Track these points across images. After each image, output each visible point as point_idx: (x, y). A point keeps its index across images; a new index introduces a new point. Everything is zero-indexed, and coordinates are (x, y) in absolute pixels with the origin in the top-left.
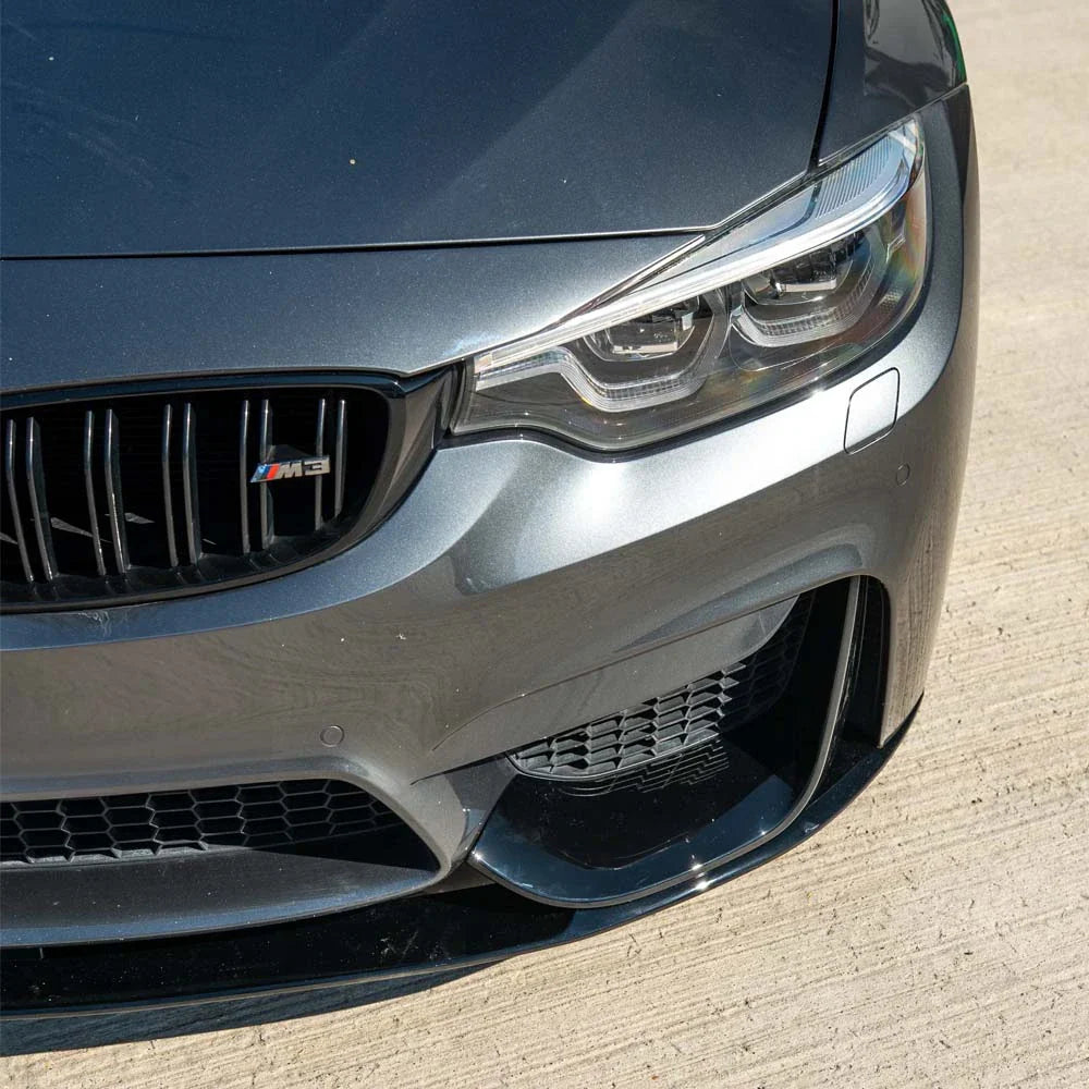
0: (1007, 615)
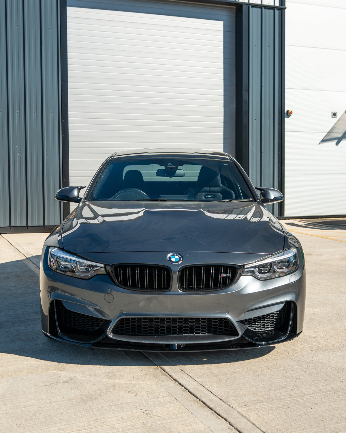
0: (315, 337)
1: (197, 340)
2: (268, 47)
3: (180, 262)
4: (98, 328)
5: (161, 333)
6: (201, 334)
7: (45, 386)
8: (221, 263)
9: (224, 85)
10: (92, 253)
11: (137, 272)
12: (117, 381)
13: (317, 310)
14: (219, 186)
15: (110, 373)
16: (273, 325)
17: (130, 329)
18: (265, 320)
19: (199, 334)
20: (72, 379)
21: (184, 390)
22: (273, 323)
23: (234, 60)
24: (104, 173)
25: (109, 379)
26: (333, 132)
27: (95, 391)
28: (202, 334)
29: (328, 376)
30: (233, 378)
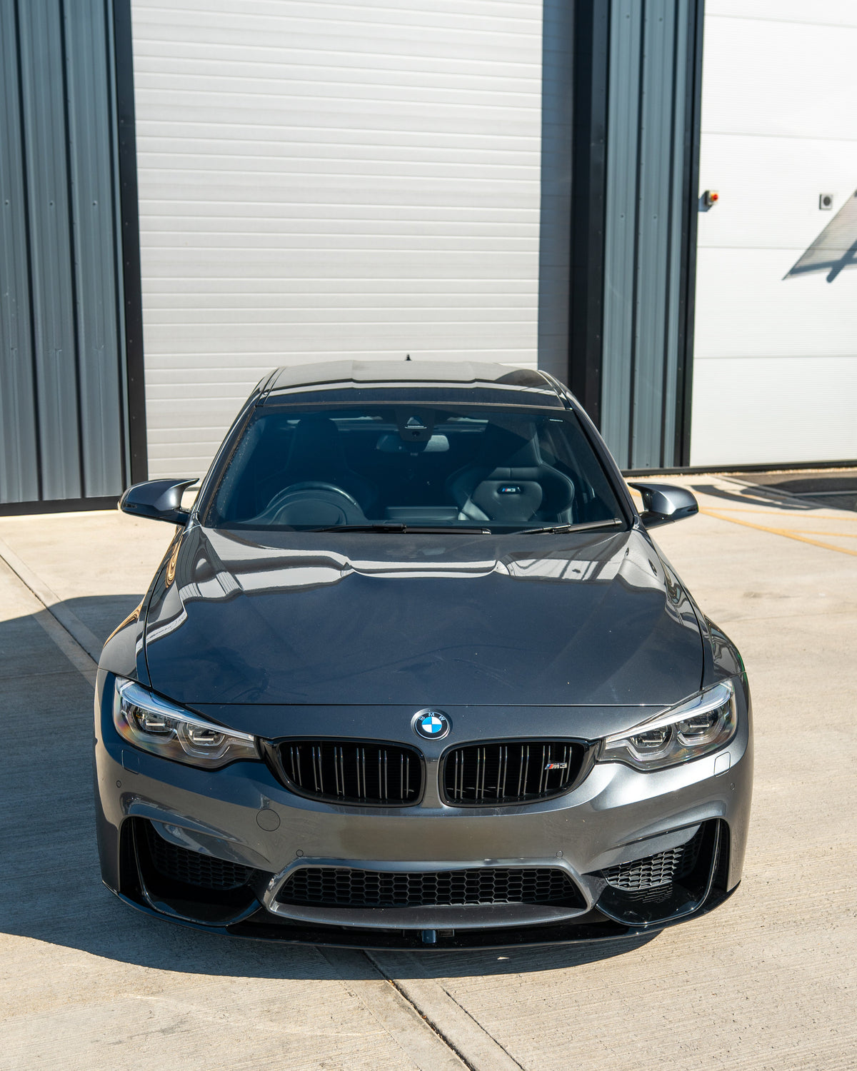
0: (770, 879)
1: (485, 920)
2: (661, 20)
3: (446, 734)
4: (241, 884)
5: (396, 901)
6: (493, 903)
7: (117, 1043)
8: (546, 736)
9: (543, 123)
10: (224, 706)
11: (339, 757)
12: (292, 1029)
13: (774, 788)
14: (534, 464)
15: (272, 1001)
16: (669, 874)
17: (319, 891)
18: (651, 864)
19: (488, 903)
20: (181, 1022)
21: (454, 1060)
22: (670, 869)
23: (570, 56)
24: (245, 444)
25: (272, 1024)
26: (821, 246)
27: (240, 1061)
28: (496, 903)
29: (802, 1012)
30: (571, 1020)
